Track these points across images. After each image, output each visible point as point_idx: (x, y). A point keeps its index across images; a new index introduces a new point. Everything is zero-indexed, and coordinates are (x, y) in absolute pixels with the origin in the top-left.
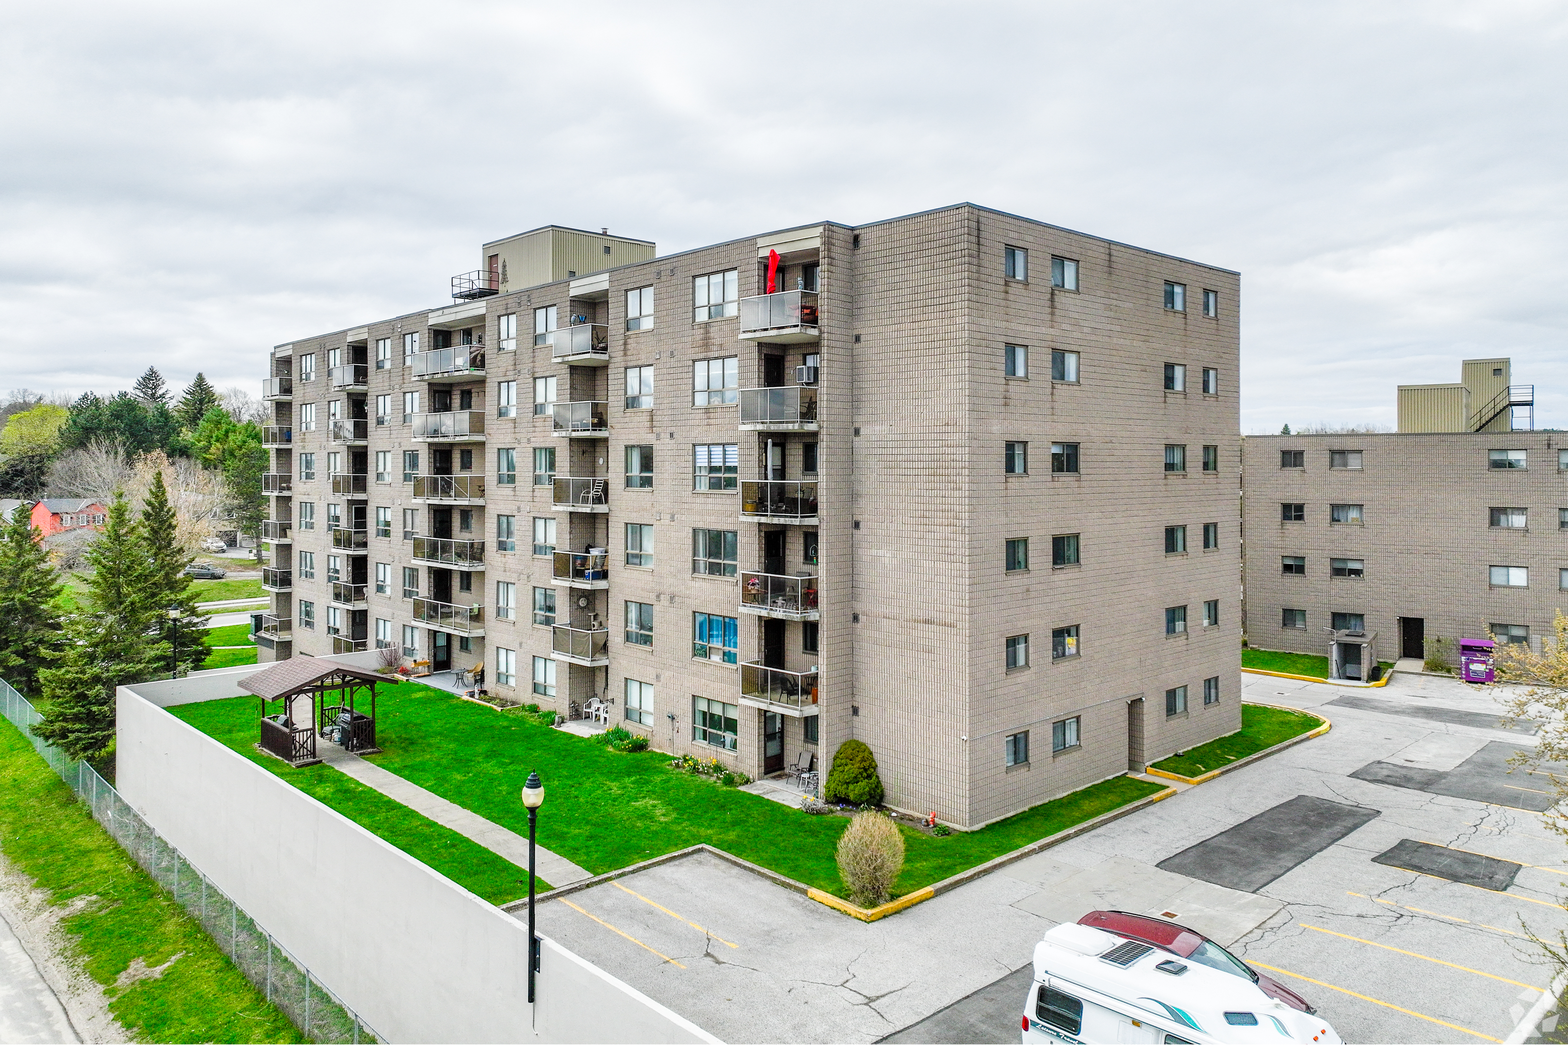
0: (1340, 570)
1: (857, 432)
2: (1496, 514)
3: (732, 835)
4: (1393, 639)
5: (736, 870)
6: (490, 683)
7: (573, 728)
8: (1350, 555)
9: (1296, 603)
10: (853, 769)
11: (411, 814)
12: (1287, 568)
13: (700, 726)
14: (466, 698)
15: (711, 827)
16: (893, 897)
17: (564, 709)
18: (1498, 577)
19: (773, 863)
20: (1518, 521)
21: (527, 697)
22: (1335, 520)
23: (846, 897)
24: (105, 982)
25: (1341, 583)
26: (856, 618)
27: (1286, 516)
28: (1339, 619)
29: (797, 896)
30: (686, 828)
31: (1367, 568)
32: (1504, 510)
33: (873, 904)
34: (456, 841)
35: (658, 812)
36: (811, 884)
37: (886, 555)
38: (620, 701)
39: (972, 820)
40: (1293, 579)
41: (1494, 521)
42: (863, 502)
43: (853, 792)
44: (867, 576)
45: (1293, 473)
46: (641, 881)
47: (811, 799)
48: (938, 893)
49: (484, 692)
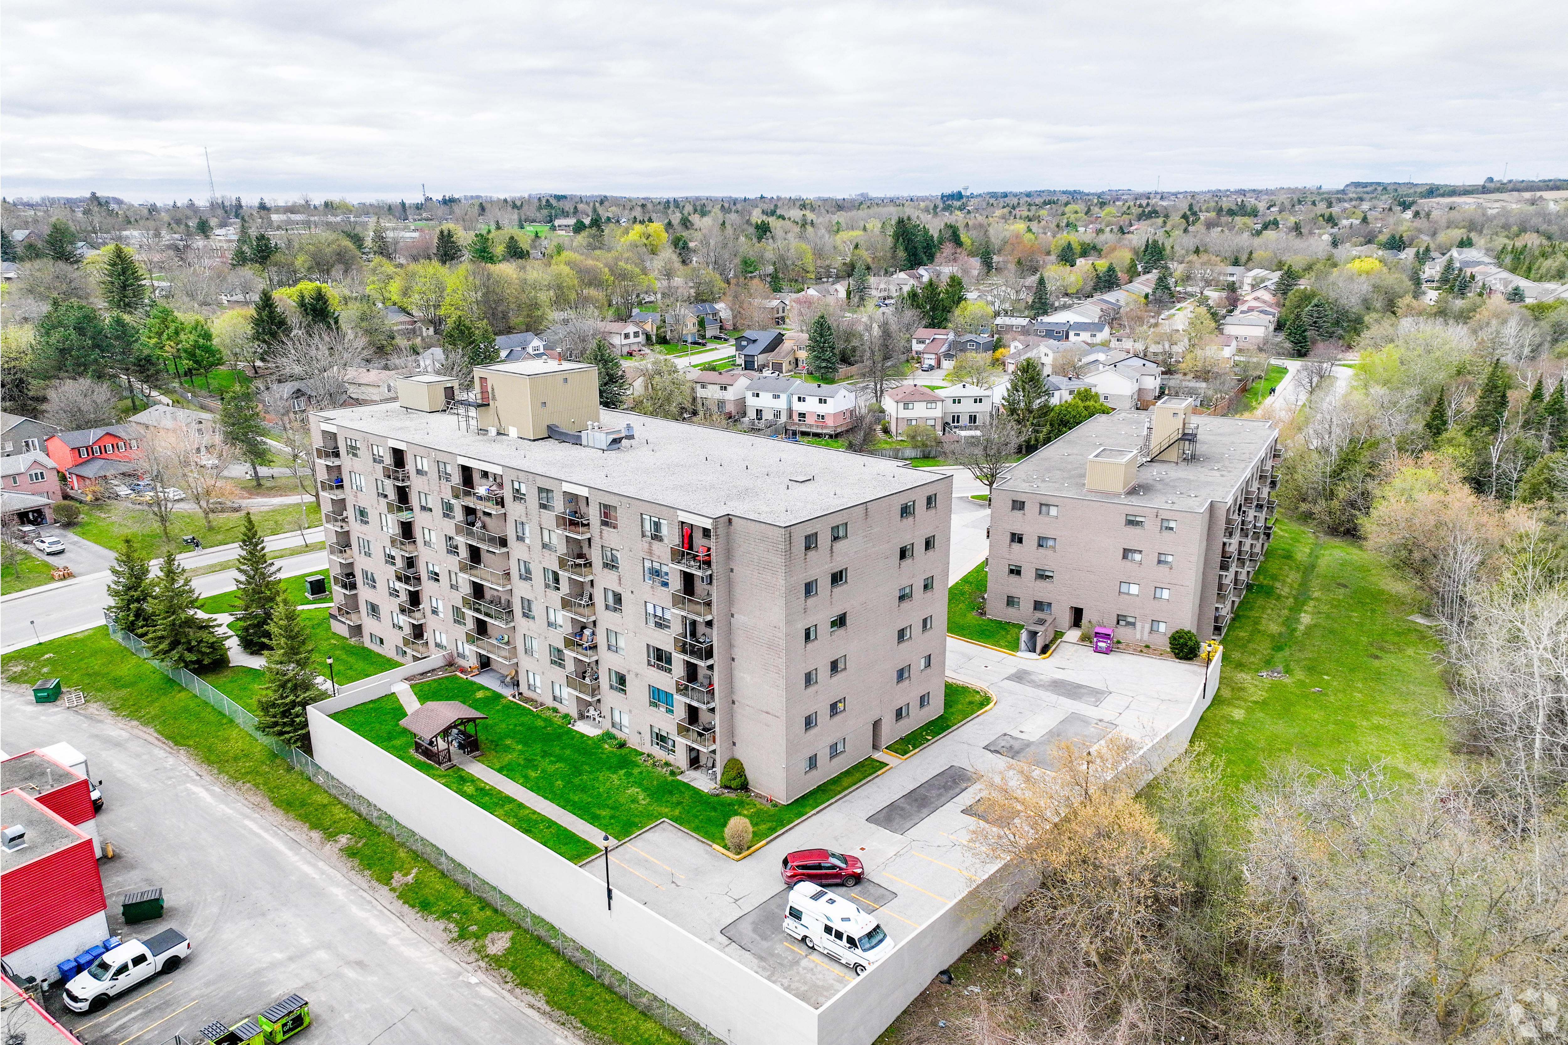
0: (1042, 576)
1: (732, 615)
2: (1126, 553)
3: (677, 812)
4: (1066, 618)
5: (680, 833)
6: (523, 688)
7: (582, 727)
8: (1046, 568)
9: (1014, 593)
10: (733, 774)
11: (521, 806)
12: (1012, 571)
13: (655, 740)
14: (511, 698)
15: (667, 807)
16: (749, 848)
17: (574, 713)
18: (1124, 587)
19: (696, 829)
20: (1137, 557)
21: (550, 702)
22: (1040, 545)
23: (728, 849)
24: (387, 884)
25: (1041, 584)
26: (733, 702)
27: (1013, 540)
28: (1039, 606)
29: (708, 848)
30: (655, 808)
31: (1055, 575)
32: (1130, 550)
33: (739, 853)
34: (551, 824)
35: (641, 797)
36: (714, 842)
37: (748, 678)
38: (609, 717)
39: (787, 800)
40: (1014, 578)
41: (1125, 557)
42: (736, 650)
43: (734, 784)
44: (738, 684)
45: (1018, 514)
46: (639, 842)
47: (714, 786)
48: (768, 843)
49: (520, 694)
